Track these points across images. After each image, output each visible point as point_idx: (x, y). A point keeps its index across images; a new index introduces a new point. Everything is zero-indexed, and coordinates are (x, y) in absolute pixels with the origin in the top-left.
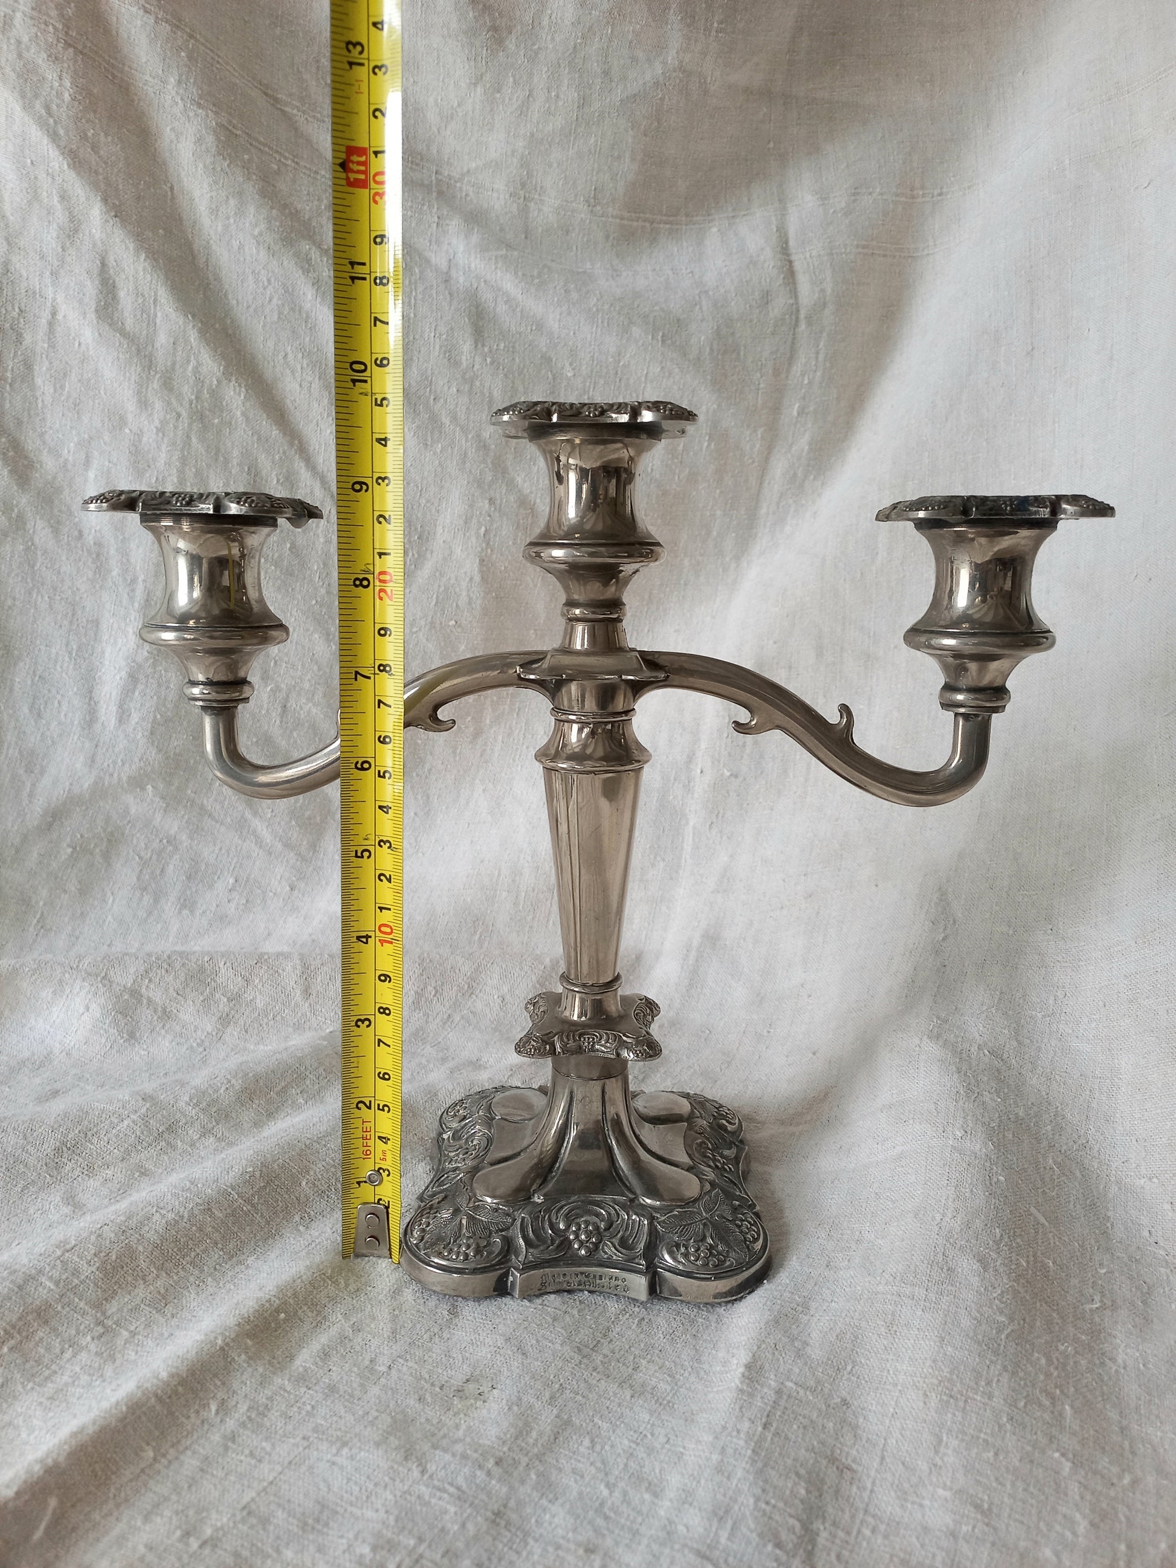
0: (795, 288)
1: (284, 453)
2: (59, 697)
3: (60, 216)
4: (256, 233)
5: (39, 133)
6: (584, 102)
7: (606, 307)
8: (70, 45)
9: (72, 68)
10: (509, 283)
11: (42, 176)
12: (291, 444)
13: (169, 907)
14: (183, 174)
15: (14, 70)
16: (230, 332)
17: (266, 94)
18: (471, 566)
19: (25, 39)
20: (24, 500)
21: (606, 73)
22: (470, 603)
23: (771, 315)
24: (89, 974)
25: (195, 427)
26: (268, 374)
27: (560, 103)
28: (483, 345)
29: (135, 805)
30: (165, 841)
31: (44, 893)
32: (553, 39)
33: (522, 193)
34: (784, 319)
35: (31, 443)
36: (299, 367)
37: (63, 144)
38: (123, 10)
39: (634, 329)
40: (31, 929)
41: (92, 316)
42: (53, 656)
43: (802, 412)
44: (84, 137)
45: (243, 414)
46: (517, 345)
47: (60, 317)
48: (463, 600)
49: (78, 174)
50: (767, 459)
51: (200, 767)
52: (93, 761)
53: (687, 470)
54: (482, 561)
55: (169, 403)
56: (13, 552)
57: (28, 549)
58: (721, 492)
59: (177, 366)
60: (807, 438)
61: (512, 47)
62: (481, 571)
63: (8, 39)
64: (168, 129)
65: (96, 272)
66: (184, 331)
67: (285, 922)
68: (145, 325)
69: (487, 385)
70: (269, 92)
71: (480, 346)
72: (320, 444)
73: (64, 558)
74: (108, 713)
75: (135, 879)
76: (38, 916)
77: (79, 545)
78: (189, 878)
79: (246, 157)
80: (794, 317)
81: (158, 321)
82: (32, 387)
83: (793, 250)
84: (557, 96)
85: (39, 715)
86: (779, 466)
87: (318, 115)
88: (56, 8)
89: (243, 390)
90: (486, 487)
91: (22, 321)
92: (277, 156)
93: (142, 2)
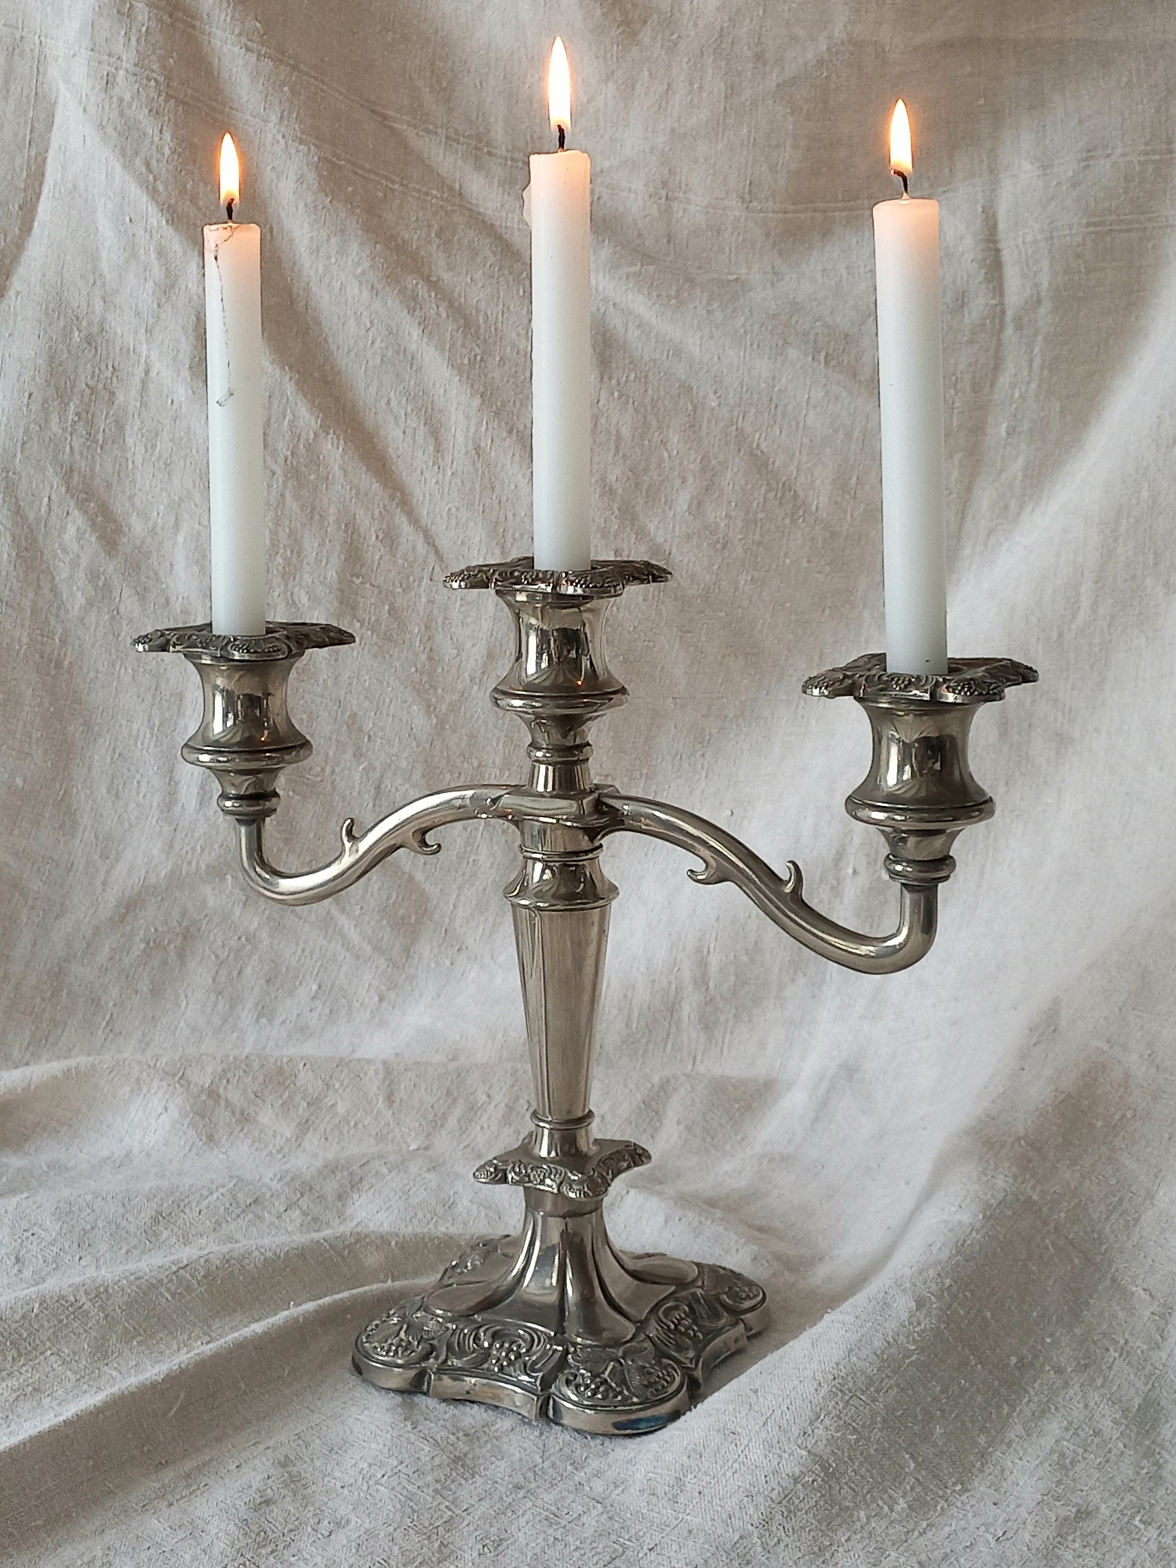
0: (1001, 285)
1: (385, 506)
2: (138, 776)
3: (157, 272)
4: (359, 271)
5: (139, 191)
6: (732, 91)
7: (756, 327)
8: (172, 97)
9: (173, 120)
10: (641, 305)
11: (140, 233)
12: (392, 497)
13: (246, 1015)
14: (283, 214)
15: (115, 129)
16: (330, 379)
17: (373, 111)
19: (127, 97)
20: (111, 568)
21: (759, 57)
23: (967, 320)
24: (167, 1073)
25: (289, 484)
26: (369, 422)
27: (704, 95)
28: (610, 378)
29: (213, 897)
30: (243, 939)
31: (114, 992)
32: (696, 24)
33: (664, 193)
34: (983, 325)
35: (119, 506)
36: (403, 413)
37: (161, 199)
38: (225, 52)
39: (790, 350)
40: (100, 1032)
41: (185, 373)
42: (134, 733)
43: (1011, 432)
44: (183, 190)
45: (341, 468)
46: (650, 374)
47: (153, 374)
49: (177, 229)
50: (969, 489)
51: (284, 855)
52: (171, 847)
53: (862, 507)
56: (97, 622)
57: (113, 618)
59: (273, 421)
60: (1020, 462)
61: (647, 40)
63: (111, 98)
64: (269, 168)
65: (191, 327)
66: (281, 383)
67: (371, 1037)
70: (378, 109)
71: (606, 378)
72: (424, 495)
74: (188, 794)
75: (211, 981)
76: (107, 1018)
77: (166, 613)
78: (268, 981)
79: (350, 189)
80: (997, 321)
82: (123, 448)
83: (1001, 236)
84: (701, 88)
85: (117, 796)
86: (985, 497)
87: (431, 127)
88: (158, 60)
89: (342, 442)
90: (612, 538)
91: (115, 379)
92: (384, 182)
93: (244, 40)
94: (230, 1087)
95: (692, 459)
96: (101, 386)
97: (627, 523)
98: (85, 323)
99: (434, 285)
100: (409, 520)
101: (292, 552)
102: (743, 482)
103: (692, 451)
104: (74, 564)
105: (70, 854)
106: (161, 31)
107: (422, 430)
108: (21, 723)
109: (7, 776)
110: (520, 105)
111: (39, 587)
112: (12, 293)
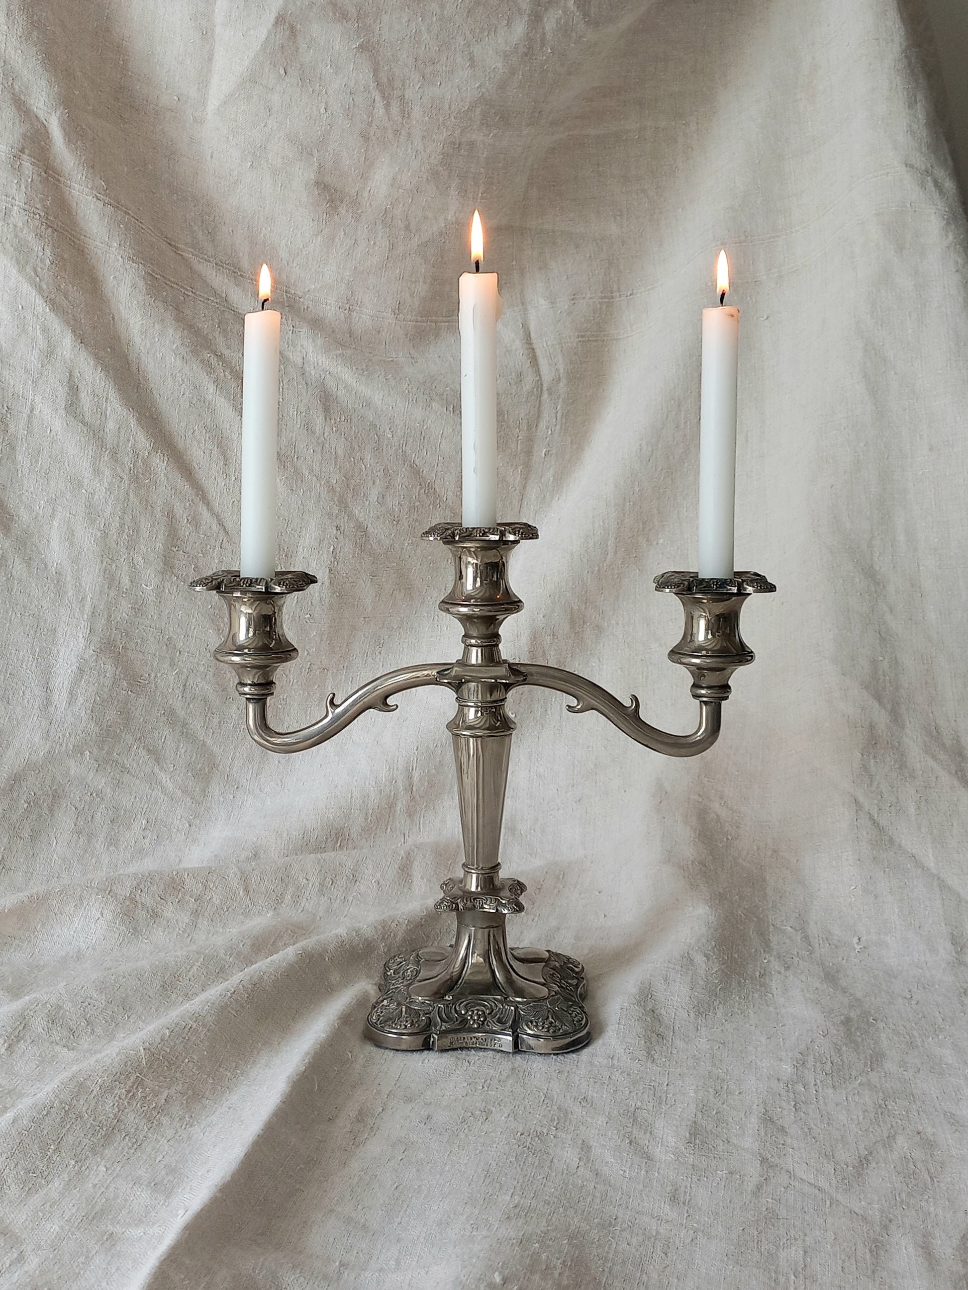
0: (539, 369)
1: (192, 501)
2: (24, 688)
3: (42, 343)
4: (174, 347)
5: (29, 288)
6: (392, 247)
7: (415, 390)
8: (49, 226)
9: (51, 242)
10: (346, 374)
11: (29, 316)
12: (197, 495)
14: (121, 308)
15: (12, 245)
16: (156, 417)
17: (171, 245)
18: (323, 575)
19: (20, 224)
20: (7, 545)
21: (407, 228)
22: (320, 601)
23: (524, 389)
24: (100, 890)
25: (132, 486)
26: (181, 445)
27: (377, 248)
28: (330, 419)
29: (74, 768)
30: (94, 795)
32: (371, 206)
33: (347, 306)
34: (532, 392)
35: (12, 502)
36: (203, 440)
37: (45, 295)
38: (81, 198)
39: (434, 404)
41: (62, 412)
42: (21, 657)
43: (547, 454)
44: (59, 289)
45: (165, 475)
46: (353, 417)
47: (36, 412)
48: (316, 599)
49: (56, 315)
50: (525, 488)
52: (47, 735)
54: (330, 570)
55: (115, 470)
57: (9, 580)
59: (121, 444)
60: (552, 471)
62: (329, 579)
63: (8, 224)
64: (112, 277)
65: (66, 380)
66: (127, 420)
67: (190, 850)
68: (99, 416)
69: (333, 446)
70: (174, 243)
71: (328, 419)
73: (33, 585)
74: (60, 698)
75: (73, 825)
77: (45, 575)
78: (112, 821)
79: (165, 293)
80: (539, 389)
81: (108, 413)
82: (14, 461)
83: (534, 341)
84: (374, 243)
85: (8, 703)
86: (533, 492)
87: (206, 257)
88: (40, 202)
89: (166, 458)
90: (334, 518)
91: (9, 415)
92: (183, 291)
93: (95, 192)
94: (143, 894)
95: (378, 469)
97: (343, 509)
99: (220, 357)
100: (208, 509)
101: (133, 531)
102: (407, 484)
103: (378, 465)
106: (40, 182)
107: (216, 451)
110: (258, 246)
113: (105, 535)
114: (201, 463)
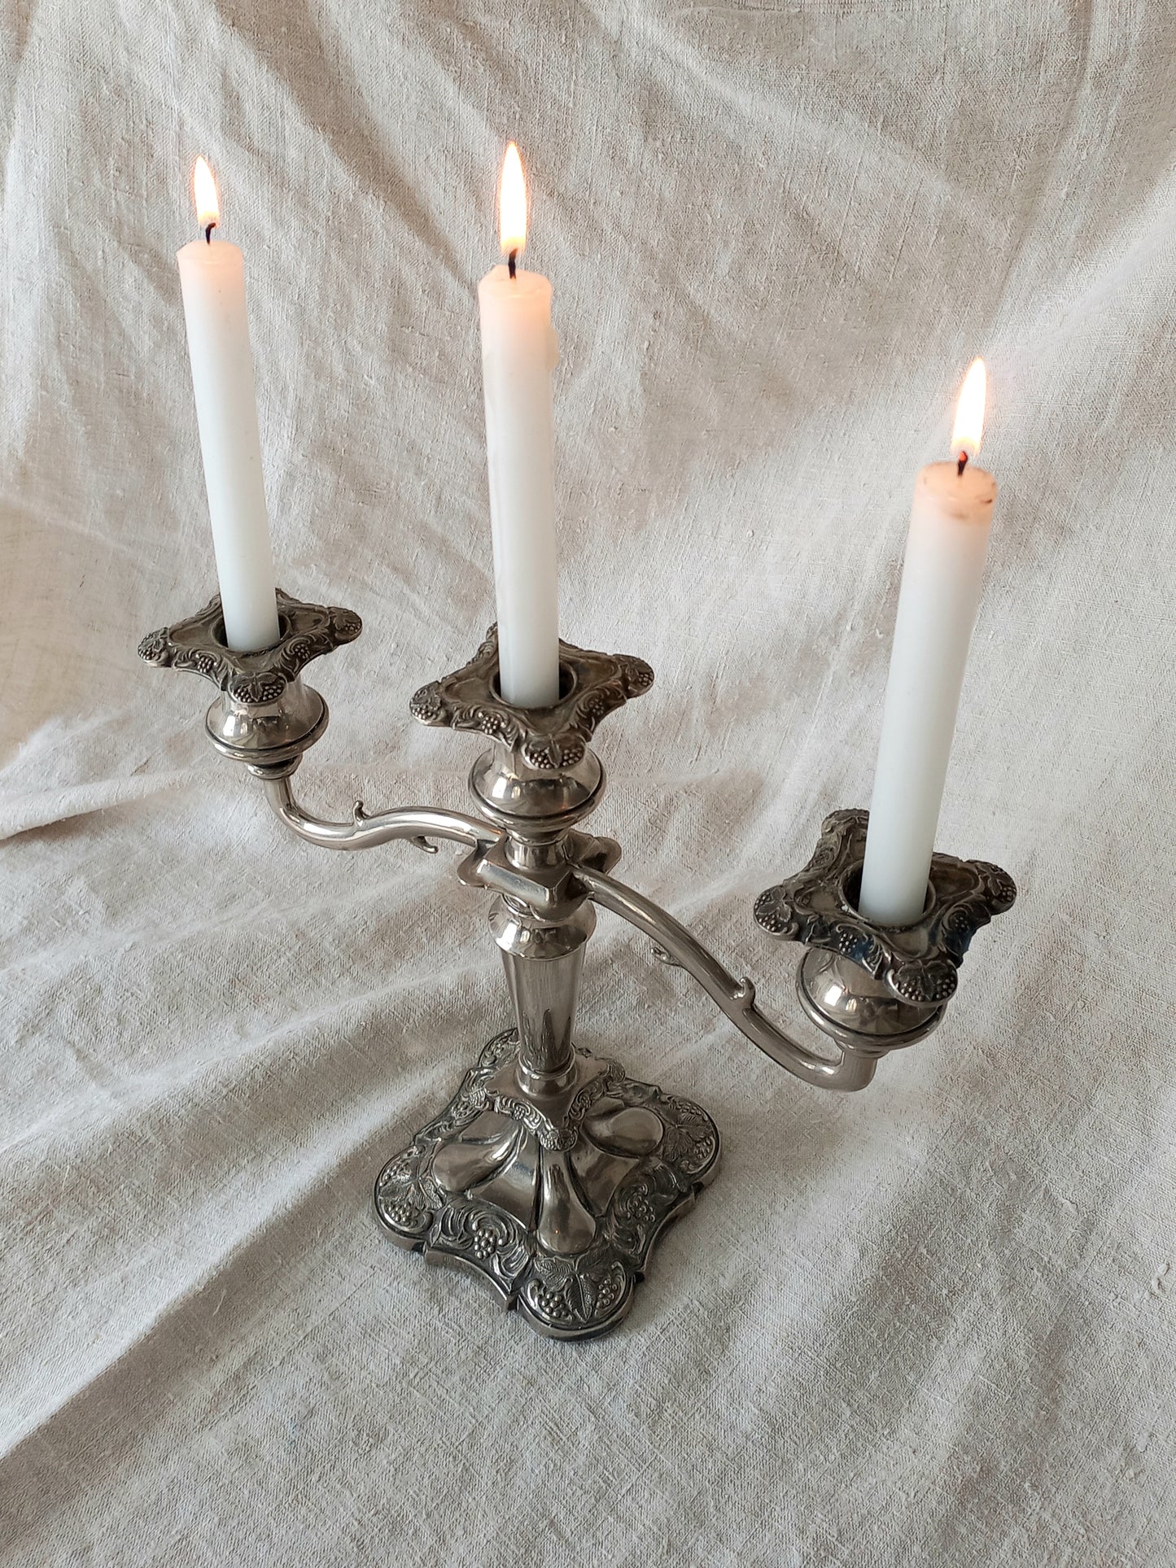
0: (1087, 35)
1: (429, 263)
3: (176, 25)
4: (388, 21)
10: (690, 57)
12: (437, 254)
16: (366, 133)
18: (633, 379)
20: (173, 314)
22: (631, 412)
25: (333, 243)
26: (410, 179)
28: (655, 139)
34: (1060, 83)
36: (442, 170)
39: (846, 115)
41: (218, 132)
43: (1071, 194)
45: (384, 226)
46: (697, 134)
47: (187, 128)
48: (624, 408)
50: (1018, 248)
53: (906, 268)
54: (644, 375)
55: (305, 221)
56: (167, 361)
58: (951, 287)
59: (311, 181)
60: (1076, 224)
62: (642, 384)
65: (218, 84)
66: (315, 145)
68: (273, 139)
69: (657, 185)
71: (650, 140)
72: (468, 252)
80: (1075, 79)
81: (287, 136)
82: (168, 201)
86: (1033, 255)
89: (382, 202)
90: (651, 300)
91: (150, 133)
94: (307, 799)
95: (736, 221)
96: (137, 140)
97: (668, 286)
98: (111, 74)
99: (470, 32)
100: (454, 275)
101: (342, 306)
102: (786, 246)
103: (737, 214)
104: (138, 311)
105: (175, 542)
107: (462, 189)
108: (112, 447)
109: (107, 488)
111: (107, 332)
112: (34, 40)
113: (301, 312)
114: (442, 205)
